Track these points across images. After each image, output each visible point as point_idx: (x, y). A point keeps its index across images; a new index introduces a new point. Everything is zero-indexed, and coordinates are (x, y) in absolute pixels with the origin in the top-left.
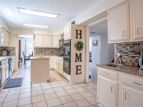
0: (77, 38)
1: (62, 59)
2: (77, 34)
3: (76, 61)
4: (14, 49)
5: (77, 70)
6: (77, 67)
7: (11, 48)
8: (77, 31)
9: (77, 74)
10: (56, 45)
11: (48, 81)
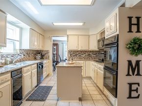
0: (130, 31)
1: (101, 66)
2: (131, 24)
3: (128, 75)
4: (47, 52)
5: (131, 90)
6: (130, 85)
7: (45, 51)
8: (130, 18)
9: (130, 97)
10: (94, 46)
11: (80, 100)
